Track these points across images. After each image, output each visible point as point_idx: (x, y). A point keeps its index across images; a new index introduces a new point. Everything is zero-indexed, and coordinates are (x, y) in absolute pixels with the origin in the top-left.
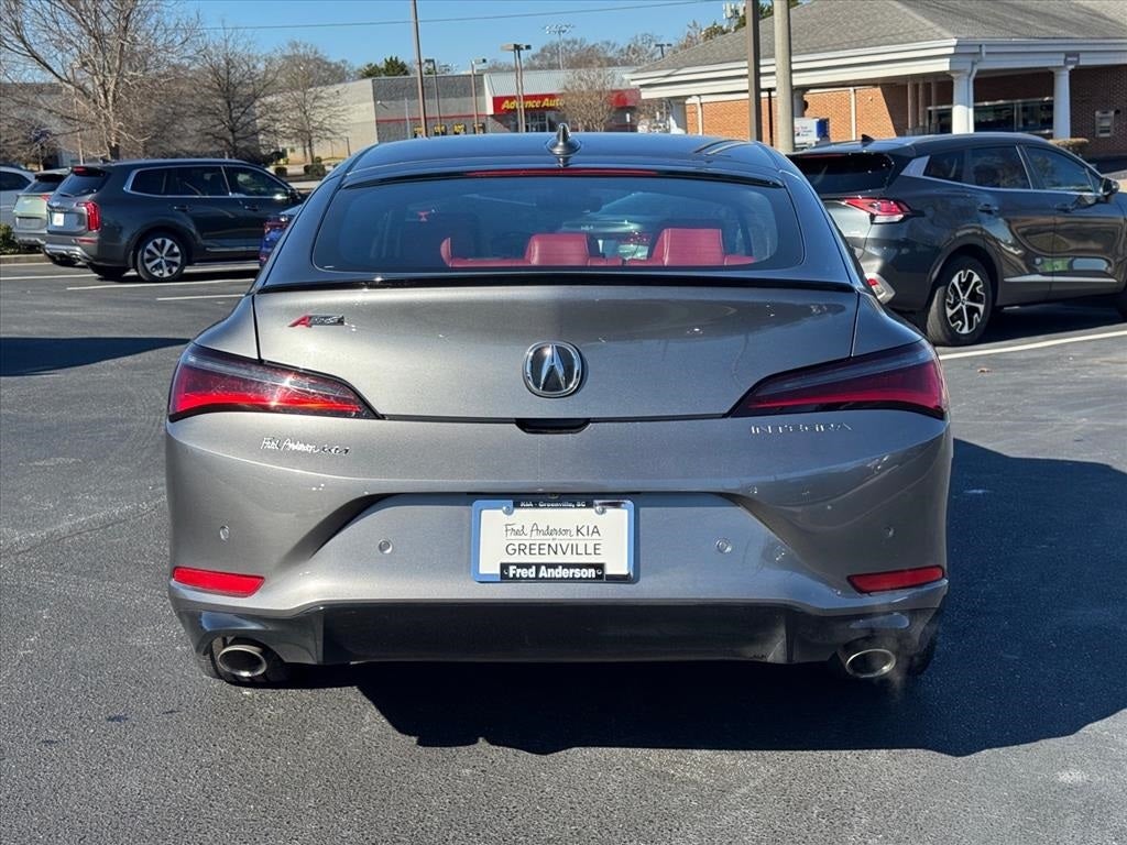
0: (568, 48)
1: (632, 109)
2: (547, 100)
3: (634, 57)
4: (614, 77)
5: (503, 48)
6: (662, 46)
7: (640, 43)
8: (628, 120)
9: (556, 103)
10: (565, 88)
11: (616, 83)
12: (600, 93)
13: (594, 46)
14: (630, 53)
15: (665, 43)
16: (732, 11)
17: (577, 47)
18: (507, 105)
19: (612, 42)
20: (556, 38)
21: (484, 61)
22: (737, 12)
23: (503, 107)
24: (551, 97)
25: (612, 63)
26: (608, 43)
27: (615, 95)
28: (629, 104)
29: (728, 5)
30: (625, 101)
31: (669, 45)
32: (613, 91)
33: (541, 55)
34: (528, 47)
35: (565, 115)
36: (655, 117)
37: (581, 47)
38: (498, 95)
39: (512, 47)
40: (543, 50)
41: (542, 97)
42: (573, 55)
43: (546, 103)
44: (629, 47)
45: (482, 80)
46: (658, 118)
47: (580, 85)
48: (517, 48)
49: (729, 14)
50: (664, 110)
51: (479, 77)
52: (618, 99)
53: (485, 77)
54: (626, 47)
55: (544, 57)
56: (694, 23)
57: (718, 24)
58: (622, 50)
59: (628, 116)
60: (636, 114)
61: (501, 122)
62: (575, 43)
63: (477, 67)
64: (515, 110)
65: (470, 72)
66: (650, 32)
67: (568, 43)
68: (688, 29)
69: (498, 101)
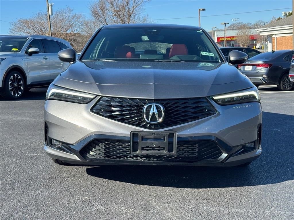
0: (238, 25)
1: (256, 40)
2: (232, 38)
3: (256, 27)
4: (251, 31)
5: (221, 24)
6: (265, 23)
7: (258, 23)
8: (254, 43)
9: (234, 39)
10: (237, 34)
11: (252, 33)
12: (247, 36)
13: (245, 24)
14: (255, 26)
15: (266, 22)
16: (285, 14)
17: (240, 24)
18: (221, 39)
19: (250, 23)
20: (235, 22)
21: (216, 27)
22: (286, 14)
23: (220, 40)
24: (233, 37)
25: (250, 28)
26: (249, 23)
27: (251, 36)
28: (254, 39)
29: (284, 12)
30: (253, 38)
31: (267, 23)
32: (250, 35)
33: (230, 27)
34: (228, 23)
35: (237, 42)
36: (262, 42)
37: (241, 24)
38: (219, 37)
39: (224, 24)
40: (231, 25)
41: (230, 37)
42: (239, 26)
43: (232, 39)
44: (255, 24)
45: (215, 33)
46: (263, 42)
47: (241, 33)
48: (225, 24)
49: (284, 15)
50: (265, 40)
51: (214, 32)
52: (252, 37)
53: (216, 32)
54: (254, 24)
55: (231, 27)
56: (274, 17)
57: (281, 17)
58: (253, 25)
59: (254, 42)
60: (257, 41)
61: (219, 44)
62: (240, 23)
63: (214, 30)
64: (223, 41)
65: (212, 31)
66: (261, 20)
67: (238, 23)
68: (272, 19)
69: (218, 38)
